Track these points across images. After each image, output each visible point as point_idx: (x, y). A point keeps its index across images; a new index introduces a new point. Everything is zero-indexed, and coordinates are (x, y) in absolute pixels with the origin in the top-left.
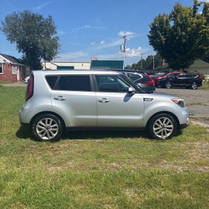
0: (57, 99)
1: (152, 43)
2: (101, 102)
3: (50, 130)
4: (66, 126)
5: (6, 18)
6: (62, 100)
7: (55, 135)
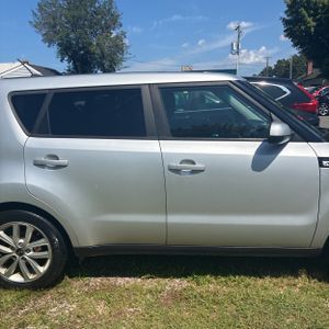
0: (41, 165)
1: (290, 33)
2: (177, 171)
3: (27, 255)
4: (75, 244)
5: (39, 5)
6: (58, 167)
7: (42, 269)
